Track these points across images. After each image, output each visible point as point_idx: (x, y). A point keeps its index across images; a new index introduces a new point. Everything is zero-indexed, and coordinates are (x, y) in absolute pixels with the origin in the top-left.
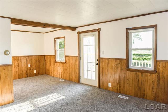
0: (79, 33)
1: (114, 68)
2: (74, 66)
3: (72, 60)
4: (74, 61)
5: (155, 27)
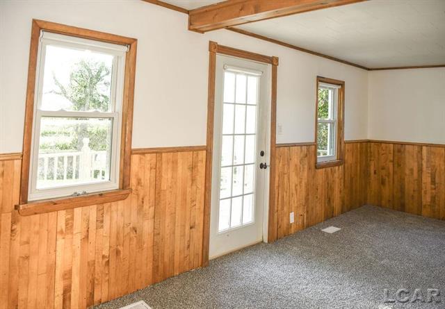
0: (215, 48)
1: (298, 167)
2: (184, 194)
3: (174, 169)
4: (182, 170)
5: (342, 84)
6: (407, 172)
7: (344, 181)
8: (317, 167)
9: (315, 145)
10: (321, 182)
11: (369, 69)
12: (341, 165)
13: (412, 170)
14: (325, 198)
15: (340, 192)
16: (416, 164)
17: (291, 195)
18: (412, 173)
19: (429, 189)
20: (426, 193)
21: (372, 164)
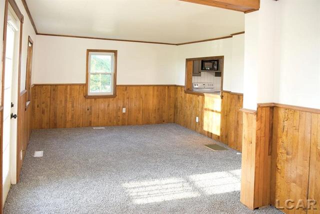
11: (37, 34)
16: (64, 97)
18: (61, 103)
19: (70, 110)
20: (68, 113)
21: (36, 100)
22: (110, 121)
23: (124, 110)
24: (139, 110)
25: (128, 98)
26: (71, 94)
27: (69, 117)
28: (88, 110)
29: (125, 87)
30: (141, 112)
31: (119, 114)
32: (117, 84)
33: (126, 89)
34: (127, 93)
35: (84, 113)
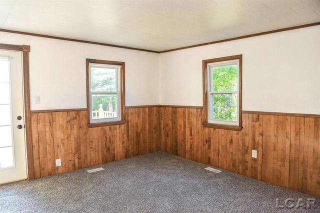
1: (65, 127)
5: (122, 64)
6: (178, 127)
7: (128, 135)
8: (90, 126)
9: (88, 110)
10: (96, 137)
11: (159, 52)
12: (124, 124)
13: (180, 126)
14: (102, 147)
15: (123, 143)
16: (183, 121)
17: (56, 147)
18: (181, 128)
19: (189, 139)
20: (187, 142)
21: (162, 122)
22: (234, 166)
23: (254, 154)
24: (283, 160)
25: (262, 135)
26: (188, 119)
27: (188, 147)
28: (206, 141)
29: (255, 116)
30: (287, 164)
31: (248, 158)
32: (243, 110)
33: (258, 119)
34: (260, 125)
35: (202, 145)
